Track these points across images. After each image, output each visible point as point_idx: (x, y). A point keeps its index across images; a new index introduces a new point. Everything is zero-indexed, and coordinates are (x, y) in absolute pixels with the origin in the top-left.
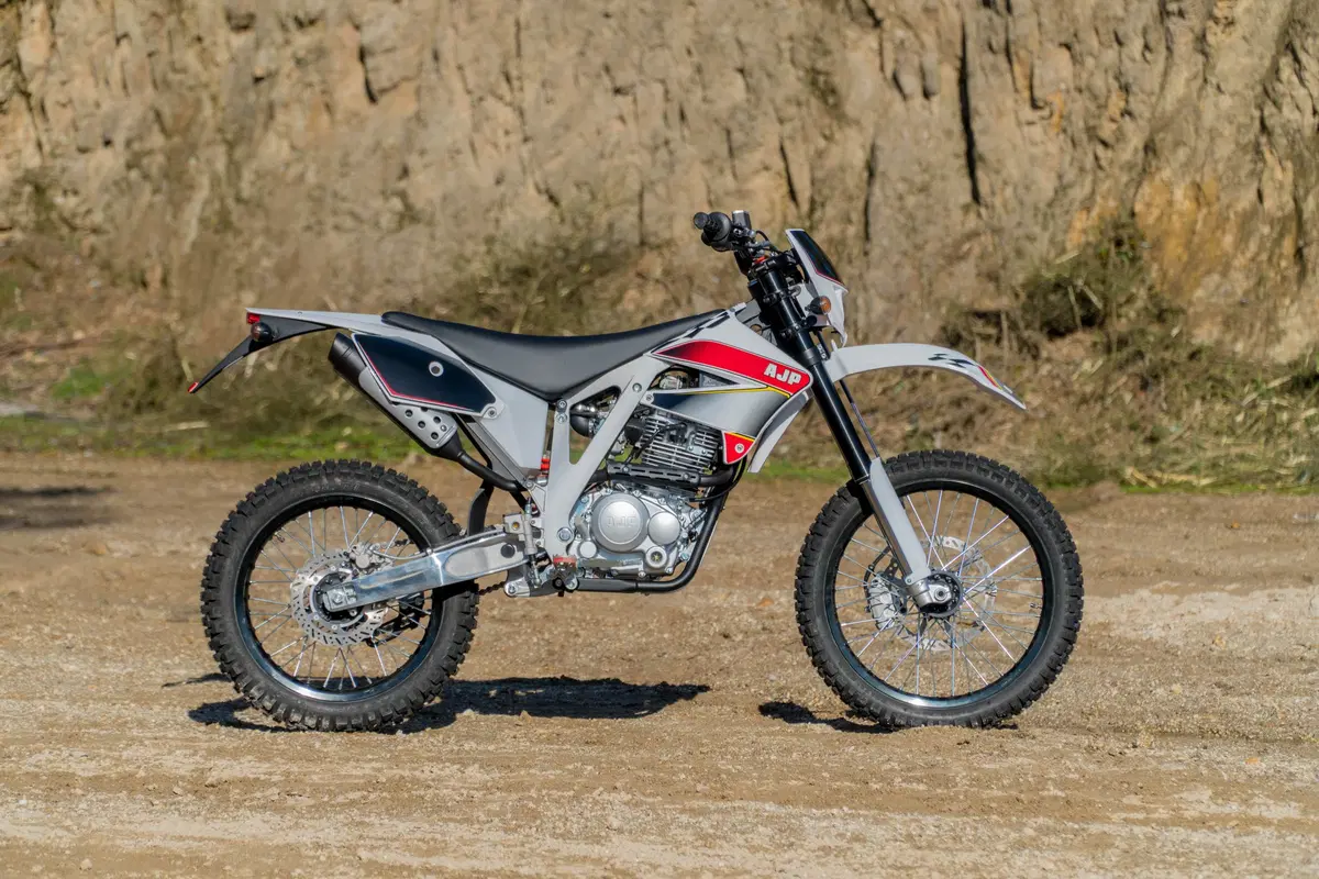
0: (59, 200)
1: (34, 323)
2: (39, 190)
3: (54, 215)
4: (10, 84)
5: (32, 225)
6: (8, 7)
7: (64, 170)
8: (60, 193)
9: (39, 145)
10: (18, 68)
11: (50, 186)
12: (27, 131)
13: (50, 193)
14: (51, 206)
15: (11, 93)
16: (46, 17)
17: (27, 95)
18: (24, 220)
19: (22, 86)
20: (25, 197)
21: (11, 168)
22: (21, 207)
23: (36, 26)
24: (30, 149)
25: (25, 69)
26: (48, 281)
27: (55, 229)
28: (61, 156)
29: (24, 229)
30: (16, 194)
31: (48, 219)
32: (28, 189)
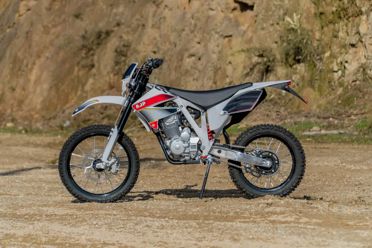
0: (369, 72)
1: (358, 108)
2: (364, 70)
3: (367, 76)
4: (357, 39)
5: (362, 80)
6: (358, 17)
7: (370, 63)
8: (369, 70)
9: (365, 57)
10: (360, 34)
11: (366, 68)
12: (362, 52)
13: (366, 70)
14: (367, 74)
15: (358, 41)
16: (367, 18)
17: (362, 42)
18: (360, 78)
19: (361, 39)
20: (361, 72)
21: (358, 64)
22: (359, 74)
23: (364, 22)
24: (363, 58)
25: (361, 34)
26: (364, 96)
27: (368, 80)
28: (370, 59)
29: (360, 81)
30: (358, 71)
31: (366, 77)
32: (362, 69)
